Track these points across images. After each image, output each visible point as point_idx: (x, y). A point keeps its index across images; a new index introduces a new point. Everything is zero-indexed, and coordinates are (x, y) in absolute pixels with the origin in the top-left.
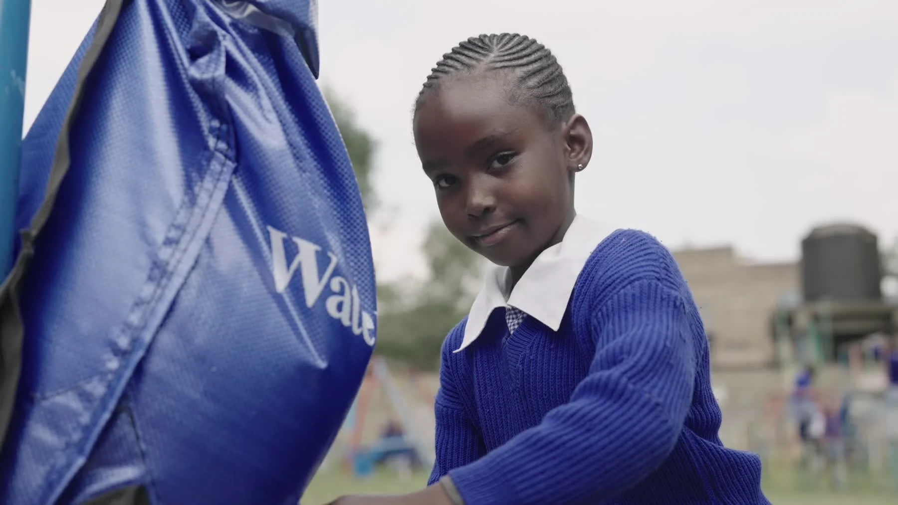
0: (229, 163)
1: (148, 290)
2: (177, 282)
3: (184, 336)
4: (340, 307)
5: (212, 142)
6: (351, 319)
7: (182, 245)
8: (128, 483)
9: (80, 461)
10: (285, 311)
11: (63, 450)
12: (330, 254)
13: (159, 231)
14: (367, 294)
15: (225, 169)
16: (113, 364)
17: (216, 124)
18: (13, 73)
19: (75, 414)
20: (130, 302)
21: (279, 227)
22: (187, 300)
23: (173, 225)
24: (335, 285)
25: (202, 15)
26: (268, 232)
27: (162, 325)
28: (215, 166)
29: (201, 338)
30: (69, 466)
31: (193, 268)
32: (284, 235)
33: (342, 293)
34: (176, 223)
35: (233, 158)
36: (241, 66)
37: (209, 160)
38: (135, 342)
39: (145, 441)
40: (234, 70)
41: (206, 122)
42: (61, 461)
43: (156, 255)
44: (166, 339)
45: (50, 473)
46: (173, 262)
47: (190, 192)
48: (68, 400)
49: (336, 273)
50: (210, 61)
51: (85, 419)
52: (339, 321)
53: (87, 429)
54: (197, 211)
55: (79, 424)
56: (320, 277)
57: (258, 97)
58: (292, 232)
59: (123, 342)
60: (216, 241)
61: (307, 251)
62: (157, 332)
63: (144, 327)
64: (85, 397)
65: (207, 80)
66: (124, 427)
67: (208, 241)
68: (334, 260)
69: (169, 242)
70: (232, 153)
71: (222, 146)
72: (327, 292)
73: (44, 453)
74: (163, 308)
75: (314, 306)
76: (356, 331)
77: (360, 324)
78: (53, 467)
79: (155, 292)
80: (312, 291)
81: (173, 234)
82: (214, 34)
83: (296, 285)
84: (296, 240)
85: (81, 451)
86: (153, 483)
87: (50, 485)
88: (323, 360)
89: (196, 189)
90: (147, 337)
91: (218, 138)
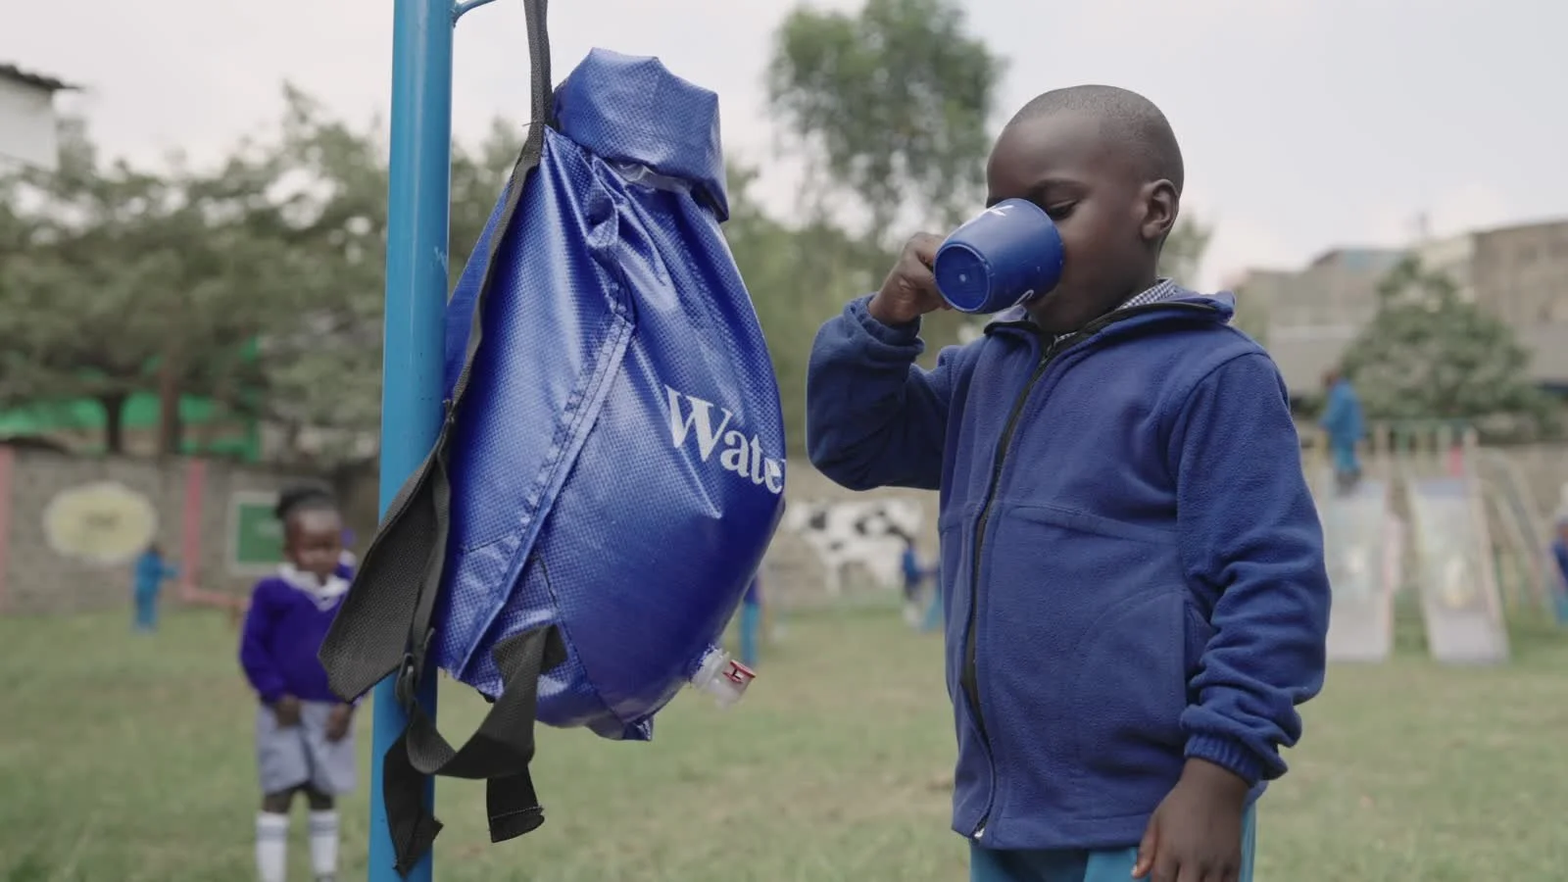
0: (628, 324)
1: (553, 453)
2: (578, 444)
3: (586, 494)
4: (735, 460)
5: (612, 305)
6: (749, 469)
7: (582, 410)
8: (542, 623)
9: (501, 604)
10: (681, 466)
11: (488, 594)
12: (723, 410)
13: (562, 399)
14: (774, 442)
15: (624, 331)
16: (526, 520)
17: (616, 286)
18: (436, 250)
19: (498, 564)
20: (538, 463)
21: (675, 387)
22: (587, 461)
23: (574, 392)
24: (730, 439)
25: (599, 182)
26: (666, 390)
27: (566, 484)
28: (615, 329)
29: (601, 495)
30: (492, 608)
31: (592, 430)
32: (679, 394)
33: (738, 445)
34: (576, 389)
35: (632, 320)
36: (636, 230)
37: (609, 325)
38: (543, 499)
39: (555, 587)
40: (627, 232)
41: (606, 287)
42: (487, 605)
43: (559, 420)
44: (569, 496)
45: (478, 615)
46: (574, 426)
47: (590, 358)
48: (492, 552)
49: (731, 427)
50: (606, 228)
51: (504, 569)
52: (735, 472)
53: (505, 577)
54: (595, 375)
55: (499, 571)
56: (713, 434)
57: (653, 260)
58: (686, 392)
59: (534, 500)
60: (614, 404)
61: (700, 408)
62: (562, 490)
63: (551, 486)
64: (504, 549)
65: (602, 249)
66: (537, 575)
67: (606, 404)
68: (728, 415)
69: (570, 407)
70: (631, 316)
71: (622, 308)
72: (722, 446)
73: (473, 597)
74: (566, 469)
75: (708, 461)
76: (757, 480)
77: (761, 474)
78: (480, 608)
79: (559, 453)
80: (706, 445)
81: (574, 399)
82: (609, 202)
83: (692, 441)
84: (688, 398)
85: (501, 596)
86: (564, 624)
87: (478, 625)
88: (718, 511)
89: (596, 354)
90: (553, 495)
91: (618, 301)
